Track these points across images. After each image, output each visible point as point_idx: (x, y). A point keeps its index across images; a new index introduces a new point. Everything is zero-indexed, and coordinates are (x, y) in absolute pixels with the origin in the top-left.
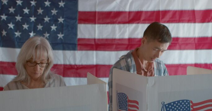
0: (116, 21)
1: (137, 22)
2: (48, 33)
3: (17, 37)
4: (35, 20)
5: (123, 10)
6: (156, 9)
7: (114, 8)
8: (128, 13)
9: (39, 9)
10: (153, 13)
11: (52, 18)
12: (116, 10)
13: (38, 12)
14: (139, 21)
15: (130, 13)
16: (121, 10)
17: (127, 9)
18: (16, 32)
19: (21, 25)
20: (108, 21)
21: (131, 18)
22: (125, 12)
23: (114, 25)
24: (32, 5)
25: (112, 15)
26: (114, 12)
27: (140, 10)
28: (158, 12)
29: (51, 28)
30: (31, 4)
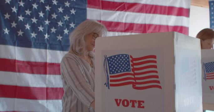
0: (116, 30)
1: (131, 31)
2: (61, 36)
3: (33, 38)
4: (49, 23)
5: (121, 22)
6: (143, 23)
7: (115, 19)
8: (124, 24)
9: (53, 14)
10: (141, 25)
11: (64, 23)
12: (116, 20)
13: (52, 16)
14: (132, 31)
15: (125, 24)
16: (120, 21)
17: (124, 21)
18: (32, 33)
19: (37, 27)
20: (110, 29)
21: (126, 28)
22: (122, 23)
23: (115, 33)
24: (47, 10)
25: (113, 24)
26: (114, 22)
27: (132, 22)
28: (145, 25)
29: (64, 32)
30: (46, 8)
